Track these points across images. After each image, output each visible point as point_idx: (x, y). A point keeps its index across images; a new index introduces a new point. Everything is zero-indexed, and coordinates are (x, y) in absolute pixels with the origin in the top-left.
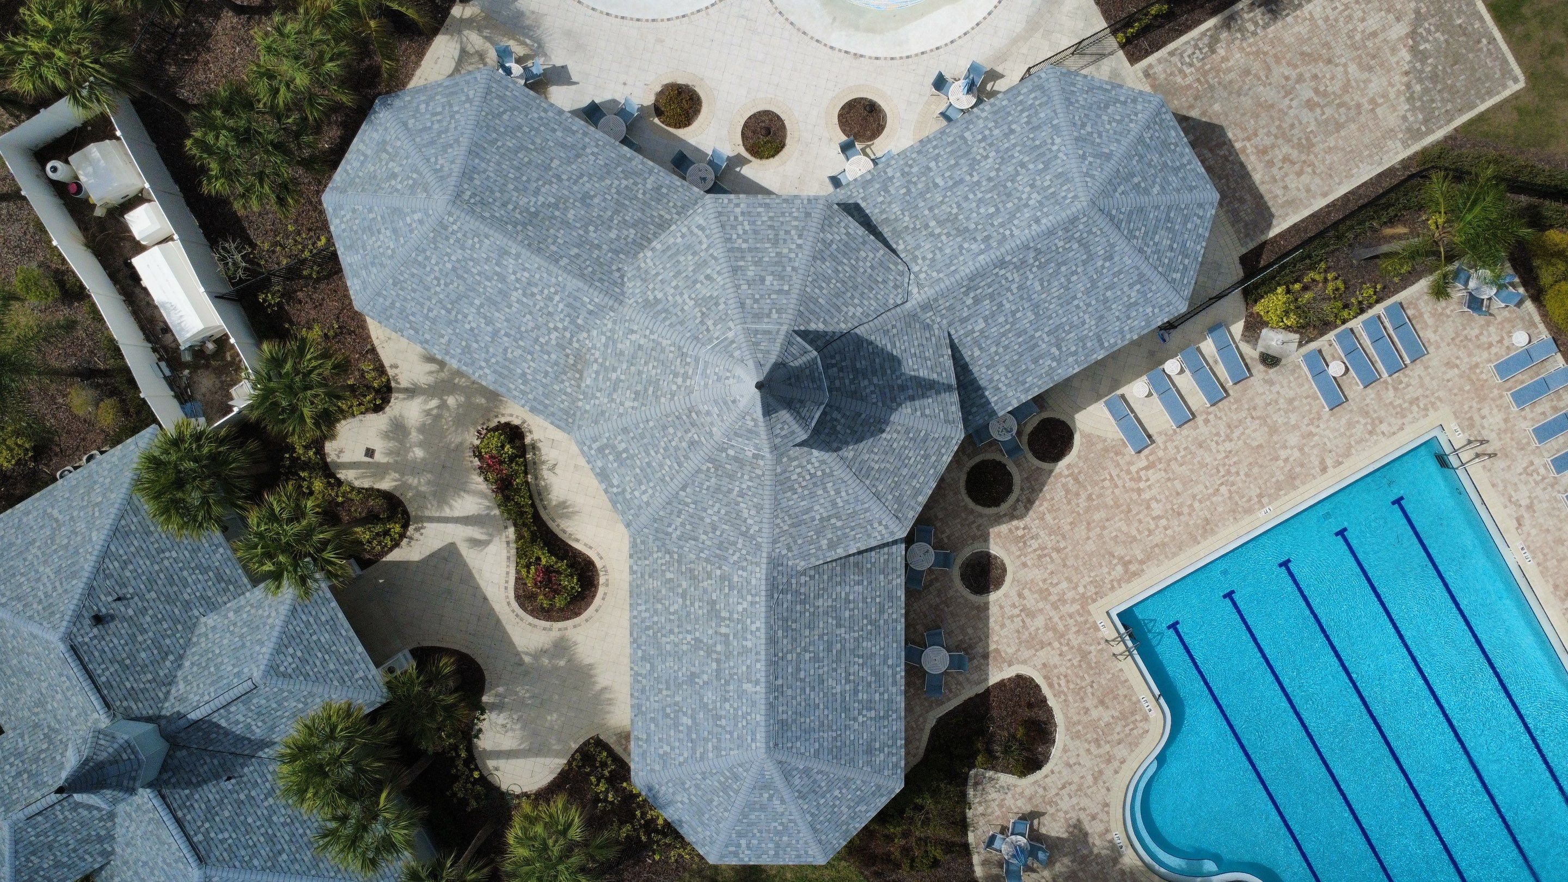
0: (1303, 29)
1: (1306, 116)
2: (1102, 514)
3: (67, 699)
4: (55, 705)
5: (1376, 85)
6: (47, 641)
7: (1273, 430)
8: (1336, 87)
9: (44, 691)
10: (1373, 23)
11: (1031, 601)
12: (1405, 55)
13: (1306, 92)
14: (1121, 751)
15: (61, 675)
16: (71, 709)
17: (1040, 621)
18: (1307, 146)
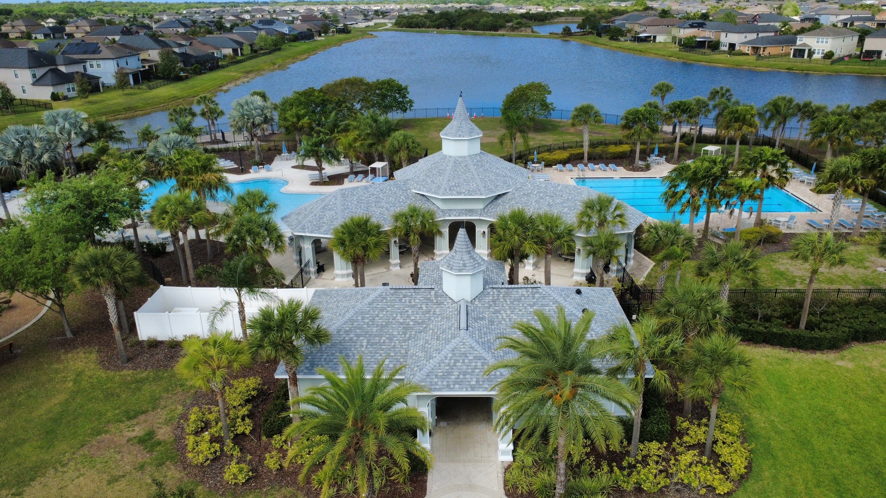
3: (413, 306)
4: (413, 318)
6: (380, 296)
9: (401, 321)
15: (401, 300)
16: (421, 308)
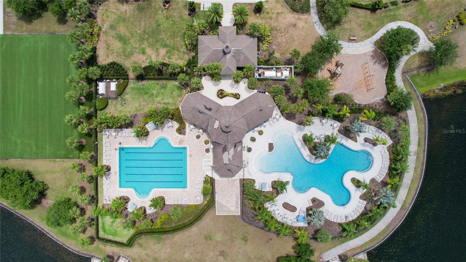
0: (233, 197)
1: (225, 193)
2: (198, 151)
5: (224, 201)
7: (196, 173)
8: (226, 197)
10: (230, 204)
11: (193, 140)
12: (225, 205)
13: (227, 194)
14: (173, 140)
17: (190, 140)
18: (222, 191)
